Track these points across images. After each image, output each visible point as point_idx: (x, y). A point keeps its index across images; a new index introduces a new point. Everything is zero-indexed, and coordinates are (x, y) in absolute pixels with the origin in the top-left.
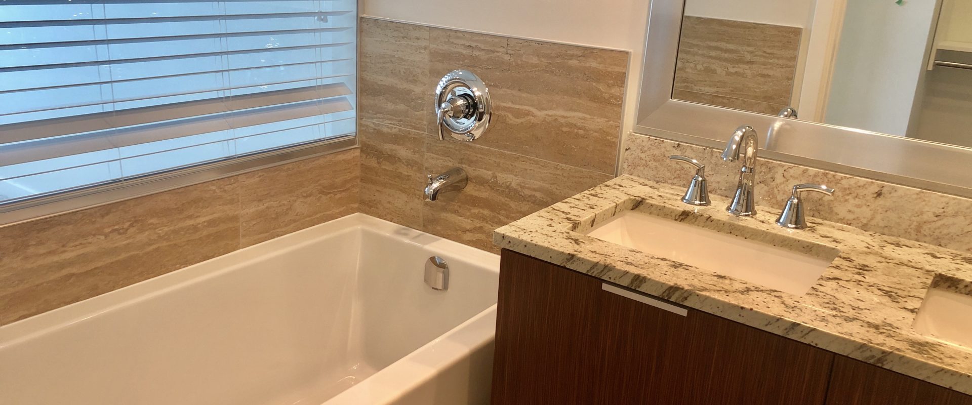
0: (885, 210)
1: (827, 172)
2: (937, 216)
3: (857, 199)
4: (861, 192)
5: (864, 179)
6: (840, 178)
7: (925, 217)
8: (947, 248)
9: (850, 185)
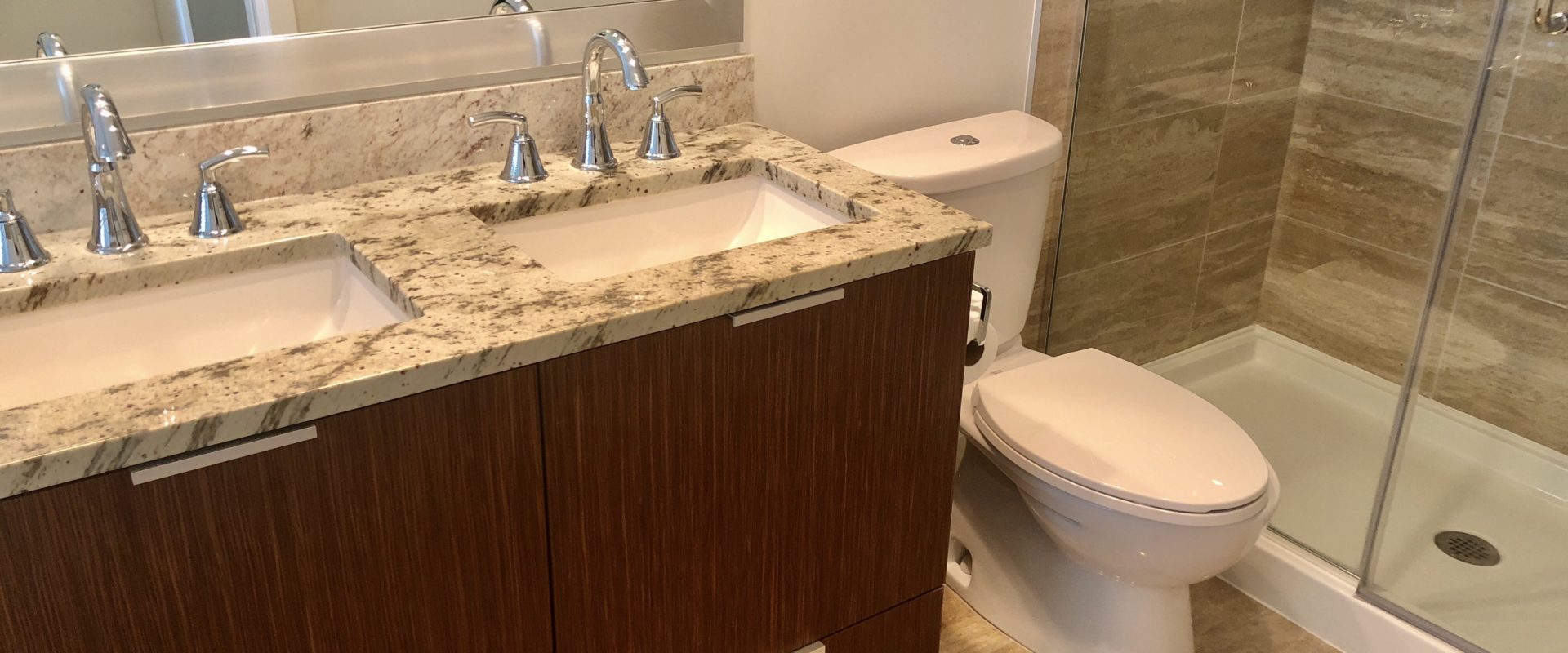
0: (325, 151)
1: (218, 123)
2: (393, 135)
3: (280, 151)
4: (282, 137)
5: (278, 116)
6: (242, 128)
7: (380, 142)
8: (419, 174)
9: (261, 133)
